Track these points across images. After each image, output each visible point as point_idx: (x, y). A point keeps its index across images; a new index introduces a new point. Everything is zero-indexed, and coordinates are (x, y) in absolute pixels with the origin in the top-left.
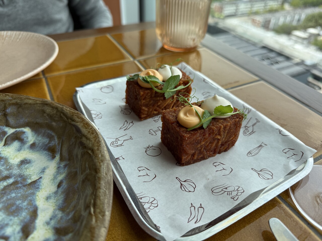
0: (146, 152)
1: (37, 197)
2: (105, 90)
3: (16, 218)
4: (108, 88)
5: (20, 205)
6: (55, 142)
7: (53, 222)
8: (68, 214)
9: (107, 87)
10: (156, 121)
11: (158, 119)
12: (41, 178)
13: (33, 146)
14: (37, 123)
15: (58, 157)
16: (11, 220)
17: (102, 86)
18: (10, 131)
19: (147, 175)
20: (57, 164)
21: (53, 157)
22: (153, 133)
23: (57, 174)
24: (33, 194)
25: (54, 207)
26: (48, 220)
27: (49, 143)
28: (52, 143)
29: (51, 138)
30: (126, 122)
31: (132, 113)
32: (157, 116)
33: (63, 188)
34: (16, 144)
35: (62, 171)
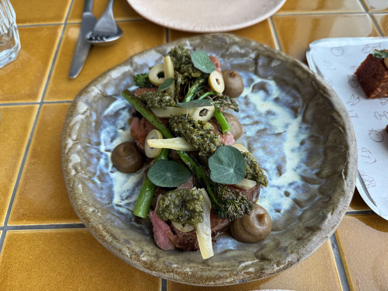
0: (369, 134)
1: (284, 147)
2: (335, 52)
3: (271, 158)
4: (338, 50)
5: (273, 149)
6: (299, 104)
7: (299, 171)
8: (313, 170)
9: (338, 48)
10: (383, 104)
11: (385, 103)
12: (285, 131)
13: (277, 100)
14: (283, 80)
15: (300, 118)
16: (268, 158)
17: (333, 46)
18: (258, 80)
19: (369, 157)
20: (299, 123)
21: (296, 116)
22: (378, 117)
23: (299, 133)
24: (281, 143)
25: (298, 159)
26: (295, 168)
27: (293, 102)
28: (296, 104)
29: (295, 98)
30: (353, 97)
31: (360, 87)
32: (384, 98)
33: (306, 147)
34: (261, 94)
35: (303, 131)
